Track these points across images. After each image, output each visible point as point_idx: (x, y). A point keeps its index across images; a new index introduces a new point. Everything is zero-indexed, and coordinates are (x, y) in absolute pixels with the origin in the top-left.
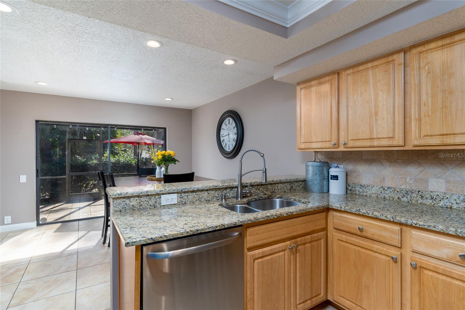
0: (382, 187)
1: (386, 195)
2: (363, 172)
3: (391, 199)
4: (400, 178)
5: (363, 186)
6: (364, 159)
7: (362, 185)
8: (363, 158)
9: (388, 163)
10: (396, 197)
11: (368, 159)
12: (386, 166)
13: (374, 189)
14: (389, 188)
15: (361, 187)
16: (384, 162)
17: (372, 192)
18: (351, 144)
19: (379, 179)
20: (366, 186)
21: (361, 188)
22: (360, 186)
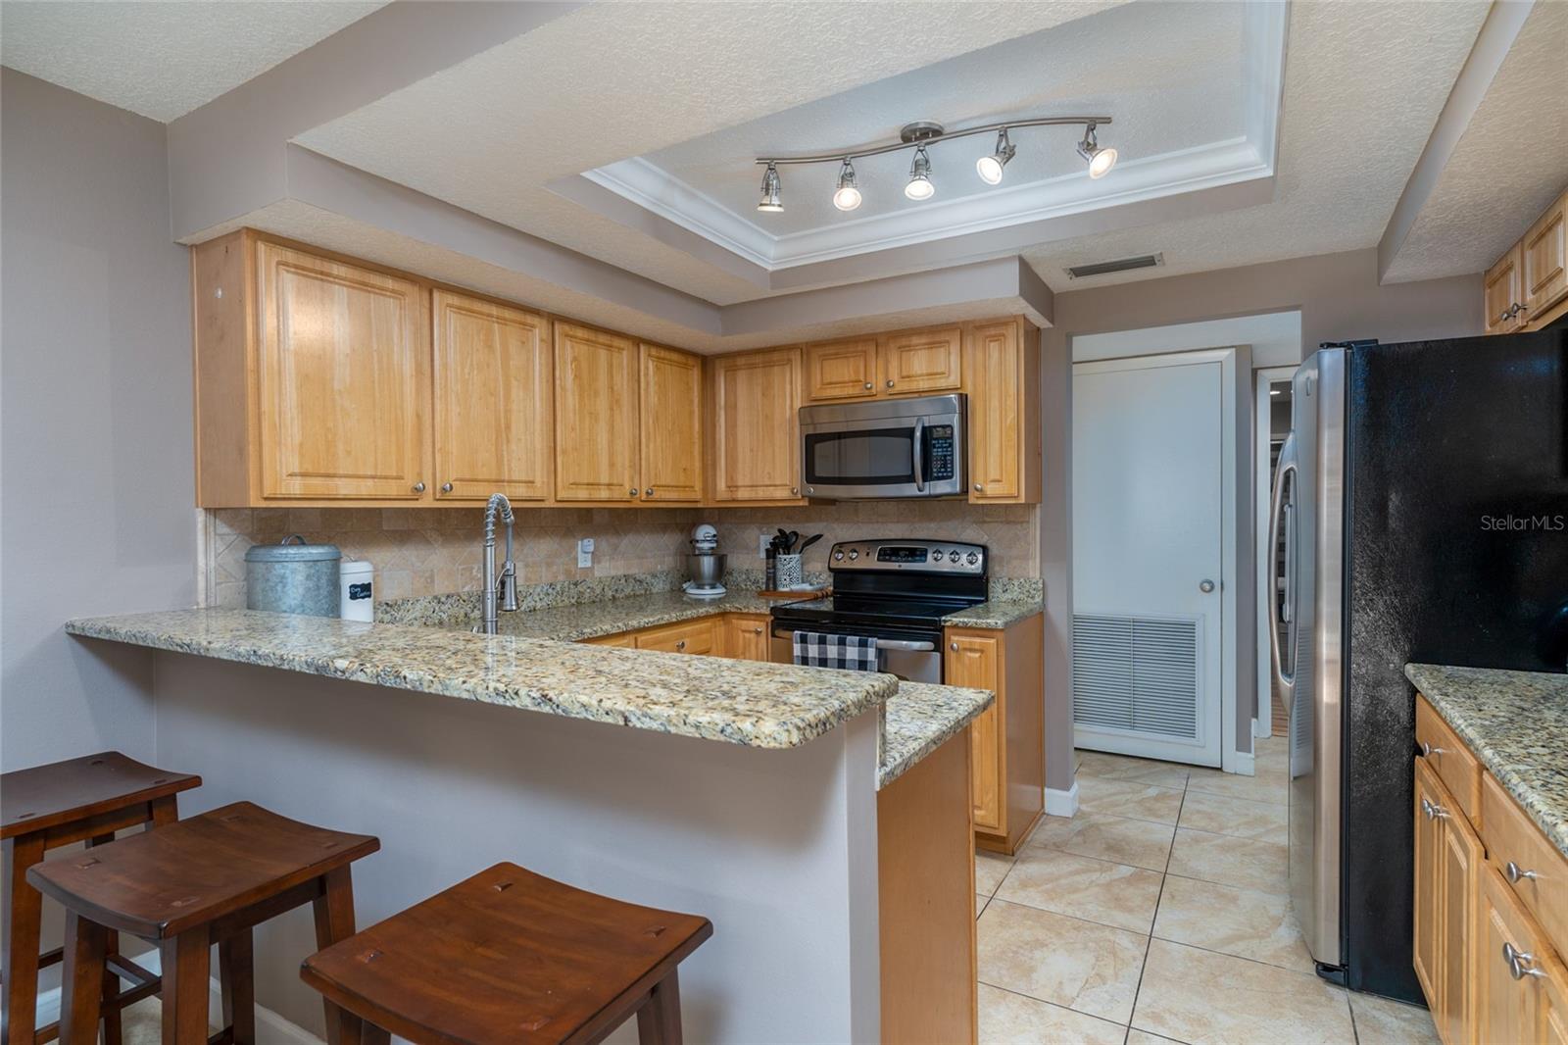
0: (435, 597)
1: (443, 615)
2: (383, 568)
3: (453, 620)
4: (463, 569)
5: (391, 606)
6: (387, 531)
7: (390, 603)
8: (385, 528)
9: (440, 539)
10: (462, 612)
11: (397, 531)
12: (436, 546)
13: (418, 606)
14: (448, 596)
15: (388, 609)
16: (431, 536)
17: (413, 616)
18: (460, 490)
19: (423, 579)
20: (400, 602)
21: (387, 613)
22: (385, 606)
